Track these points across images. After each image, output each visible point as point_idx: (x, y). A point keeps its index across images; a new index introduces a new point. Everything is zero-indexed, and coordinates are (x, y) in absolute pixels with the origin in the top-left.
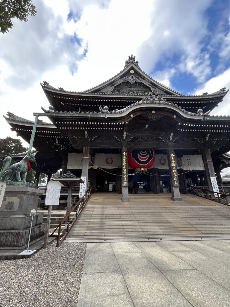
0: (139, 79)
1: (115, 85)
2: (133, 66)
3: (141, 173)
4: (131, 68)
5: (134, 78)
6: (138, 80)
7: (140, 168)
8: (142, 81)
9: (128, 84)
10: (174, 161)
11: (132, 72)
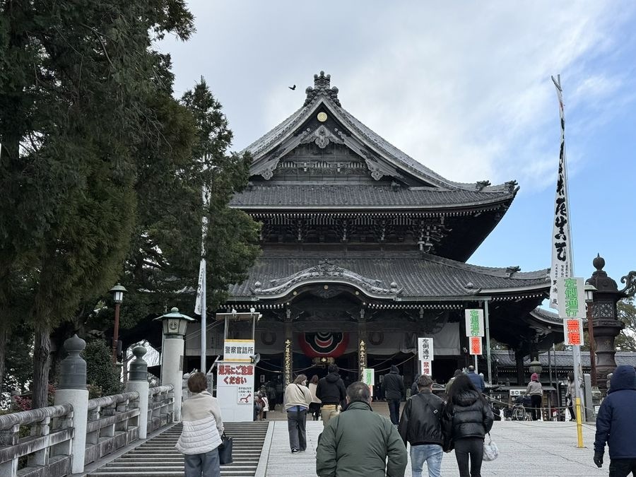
0: (339, 137)
1: (281, 156)
4: (320, 105)
6: (337, 139)
7: (319, 358)
8: (345, 140)
9: (311, 146)
10: (364, 352)
11: (322, 117)
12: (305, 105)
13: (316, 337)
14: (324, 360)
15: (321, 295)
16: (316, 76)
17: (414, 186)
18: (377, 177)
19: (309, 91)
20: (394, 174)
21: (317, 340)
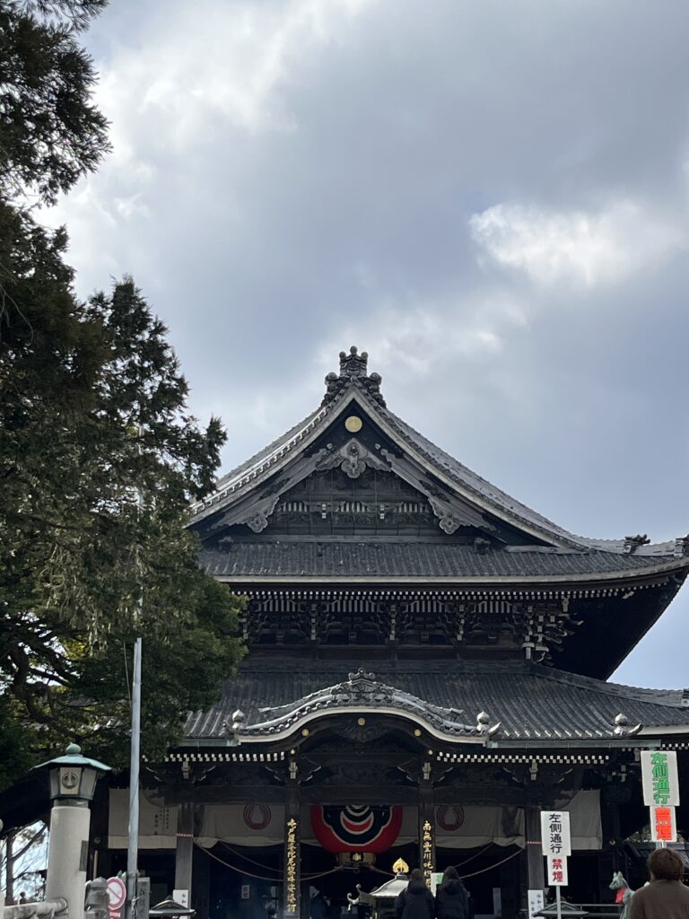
0: (383, 458)
1: (283, 490)
2: (358, 400)
4: (350, 404)
5: (363, 451)
6: (378, 462)
7: (349, 854)
8: (393, 464)
9: (335, 474)
10: (431, 842)
11: (353, 424)
12: (324, 404)
13: (343, 815)
14: (357, 857)
15: (353, 737)
16: (342, 355)
17: (513, 544)
18: (448, 527)
19: (331, 379)
20: (478, 523)
21: (344, 820)
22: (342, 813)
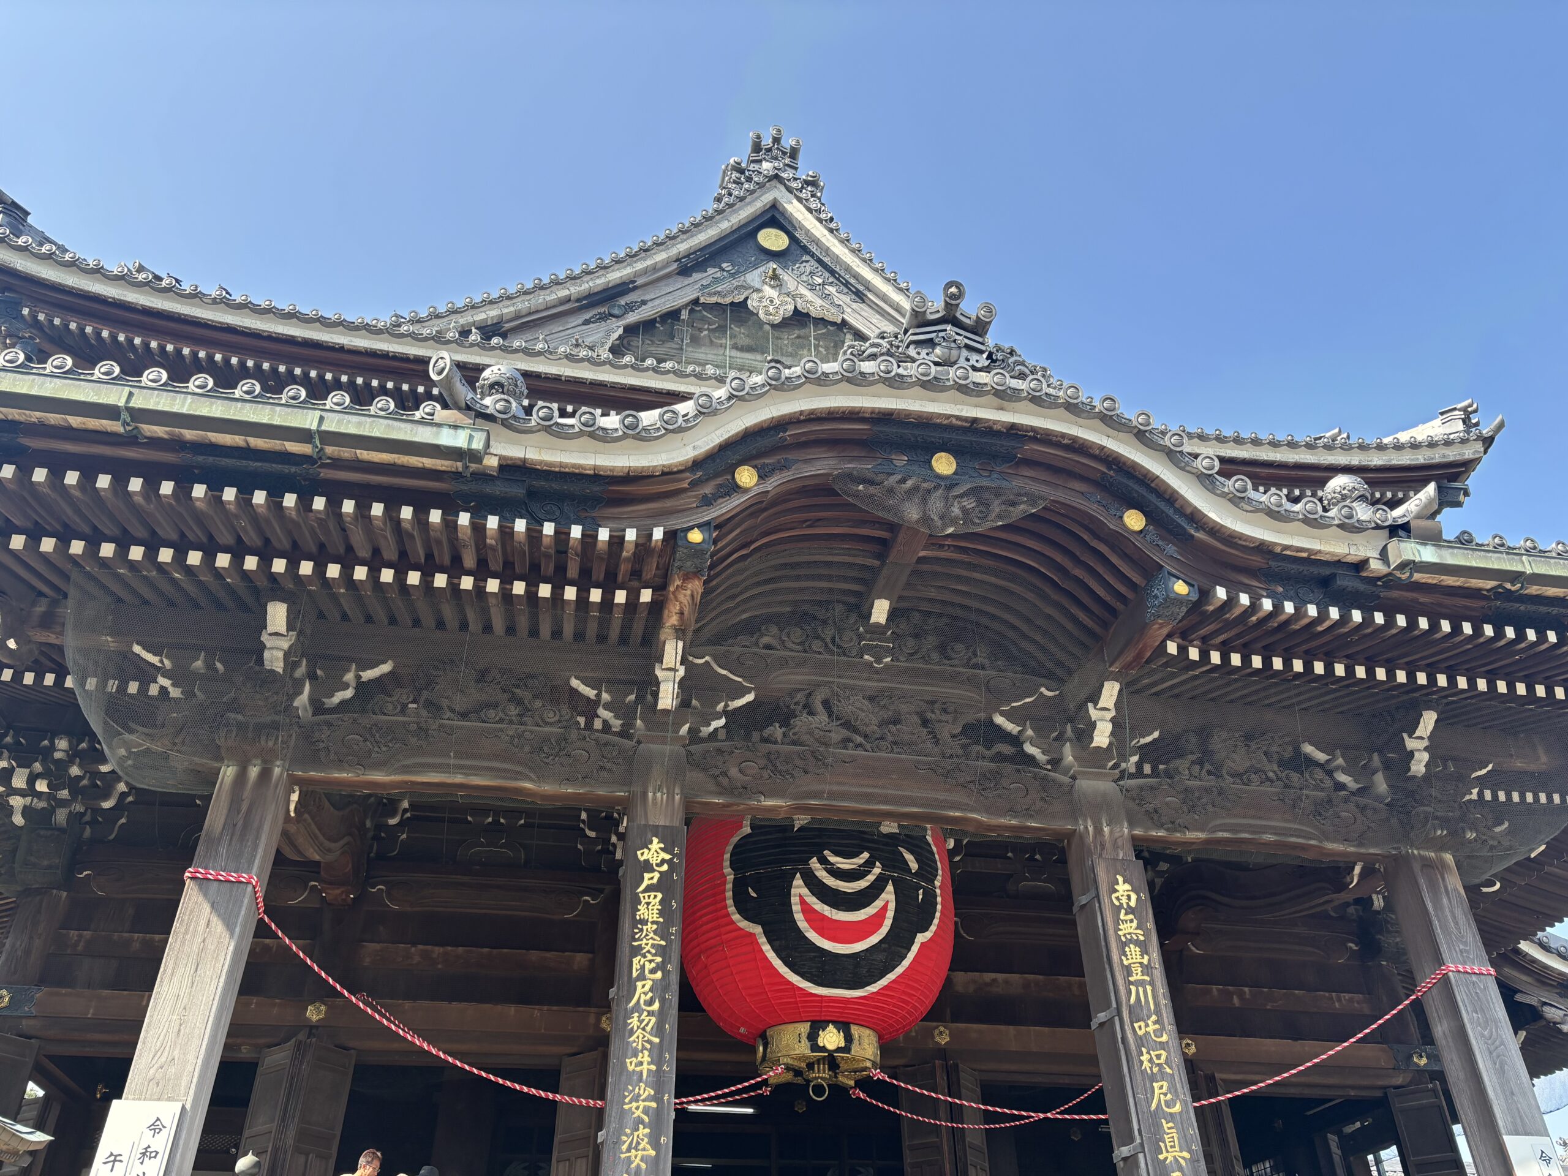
0: (827, 297)
1: (632, 318)
2: (784, 201)
3: (819, 1090)
4: (765, 209)
5: (790, 283)
6: (819, 302)
7: (804, 1028)
8: (848, 309)
9: (734, 315)
10: (1144, 950)
11: (772, 239)
13: (799, 888)
14: (831, 1038)
16: (756, 141)
21: (803, 902)
22: (798, 881)
